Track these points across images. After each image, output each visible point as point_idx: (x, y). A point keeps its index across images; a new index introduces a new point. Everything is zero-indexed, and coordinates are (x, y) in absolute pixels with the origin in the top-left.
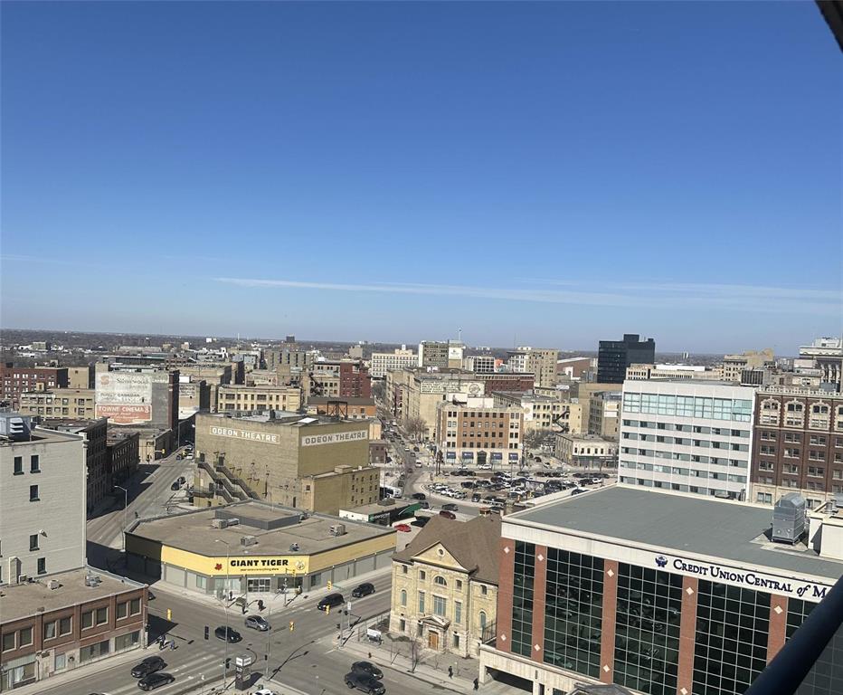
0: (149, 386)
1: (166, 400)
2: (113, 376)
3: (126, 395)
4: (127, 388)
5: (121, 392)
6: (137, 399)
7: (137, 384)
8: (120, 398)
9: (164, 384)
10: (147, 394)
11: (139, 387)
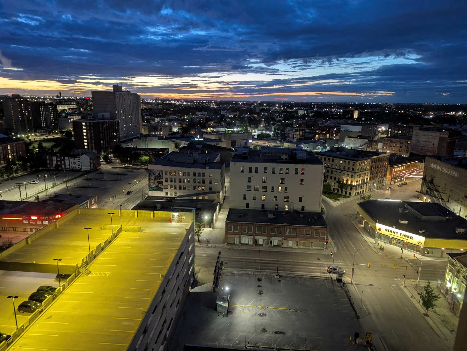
0: (438, 138)
1: (445, 146)
2: (421, 133)
3: (425, 142)
4: (427, 139)
5: (424, 140)
6: (431, 144)
7: (432, 137)
8: (423, 143)
9: (446, 138)
10: (436, 142)
11: (433, 138)
